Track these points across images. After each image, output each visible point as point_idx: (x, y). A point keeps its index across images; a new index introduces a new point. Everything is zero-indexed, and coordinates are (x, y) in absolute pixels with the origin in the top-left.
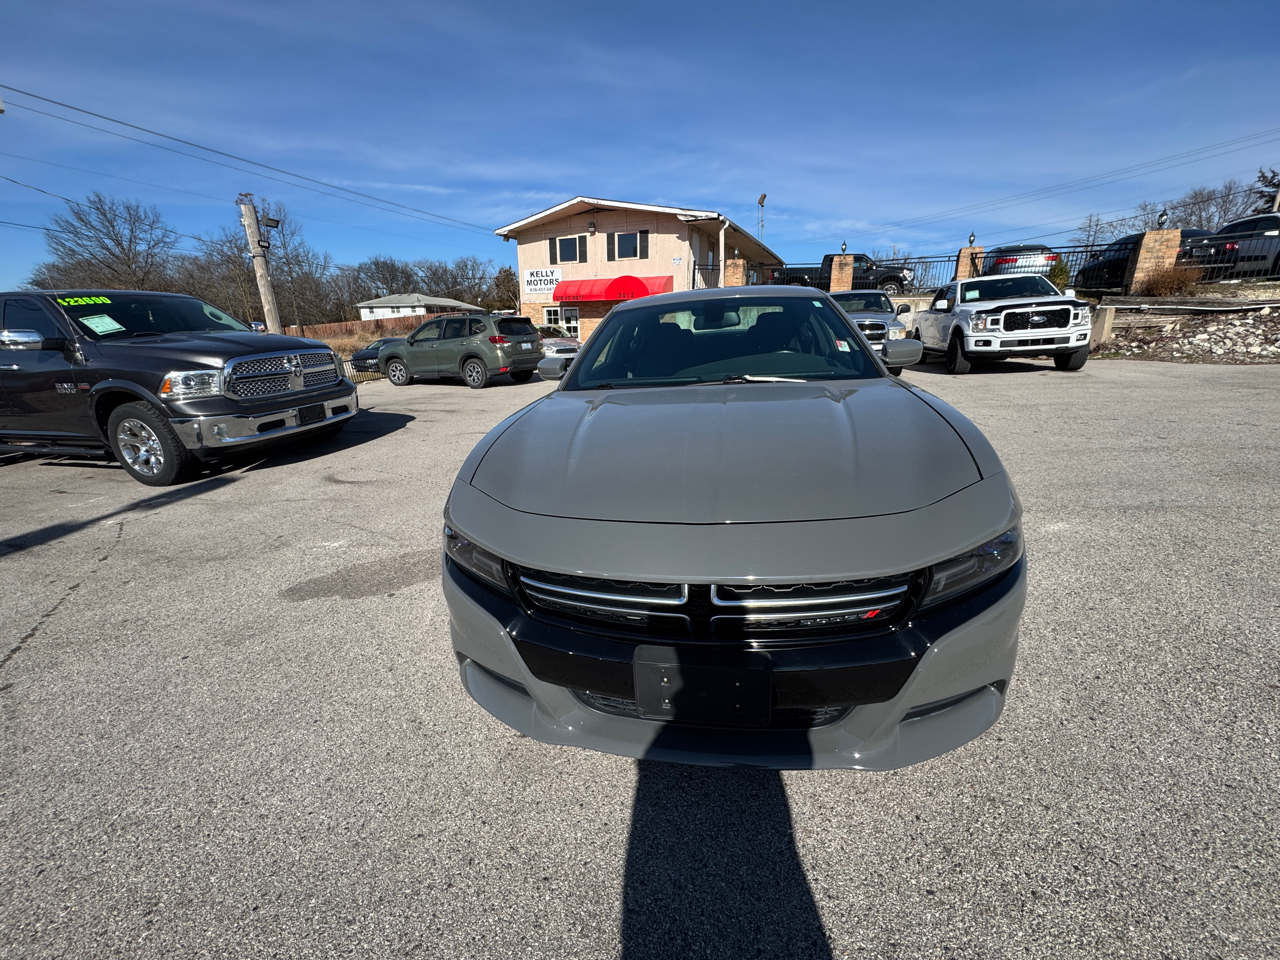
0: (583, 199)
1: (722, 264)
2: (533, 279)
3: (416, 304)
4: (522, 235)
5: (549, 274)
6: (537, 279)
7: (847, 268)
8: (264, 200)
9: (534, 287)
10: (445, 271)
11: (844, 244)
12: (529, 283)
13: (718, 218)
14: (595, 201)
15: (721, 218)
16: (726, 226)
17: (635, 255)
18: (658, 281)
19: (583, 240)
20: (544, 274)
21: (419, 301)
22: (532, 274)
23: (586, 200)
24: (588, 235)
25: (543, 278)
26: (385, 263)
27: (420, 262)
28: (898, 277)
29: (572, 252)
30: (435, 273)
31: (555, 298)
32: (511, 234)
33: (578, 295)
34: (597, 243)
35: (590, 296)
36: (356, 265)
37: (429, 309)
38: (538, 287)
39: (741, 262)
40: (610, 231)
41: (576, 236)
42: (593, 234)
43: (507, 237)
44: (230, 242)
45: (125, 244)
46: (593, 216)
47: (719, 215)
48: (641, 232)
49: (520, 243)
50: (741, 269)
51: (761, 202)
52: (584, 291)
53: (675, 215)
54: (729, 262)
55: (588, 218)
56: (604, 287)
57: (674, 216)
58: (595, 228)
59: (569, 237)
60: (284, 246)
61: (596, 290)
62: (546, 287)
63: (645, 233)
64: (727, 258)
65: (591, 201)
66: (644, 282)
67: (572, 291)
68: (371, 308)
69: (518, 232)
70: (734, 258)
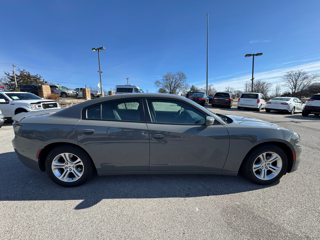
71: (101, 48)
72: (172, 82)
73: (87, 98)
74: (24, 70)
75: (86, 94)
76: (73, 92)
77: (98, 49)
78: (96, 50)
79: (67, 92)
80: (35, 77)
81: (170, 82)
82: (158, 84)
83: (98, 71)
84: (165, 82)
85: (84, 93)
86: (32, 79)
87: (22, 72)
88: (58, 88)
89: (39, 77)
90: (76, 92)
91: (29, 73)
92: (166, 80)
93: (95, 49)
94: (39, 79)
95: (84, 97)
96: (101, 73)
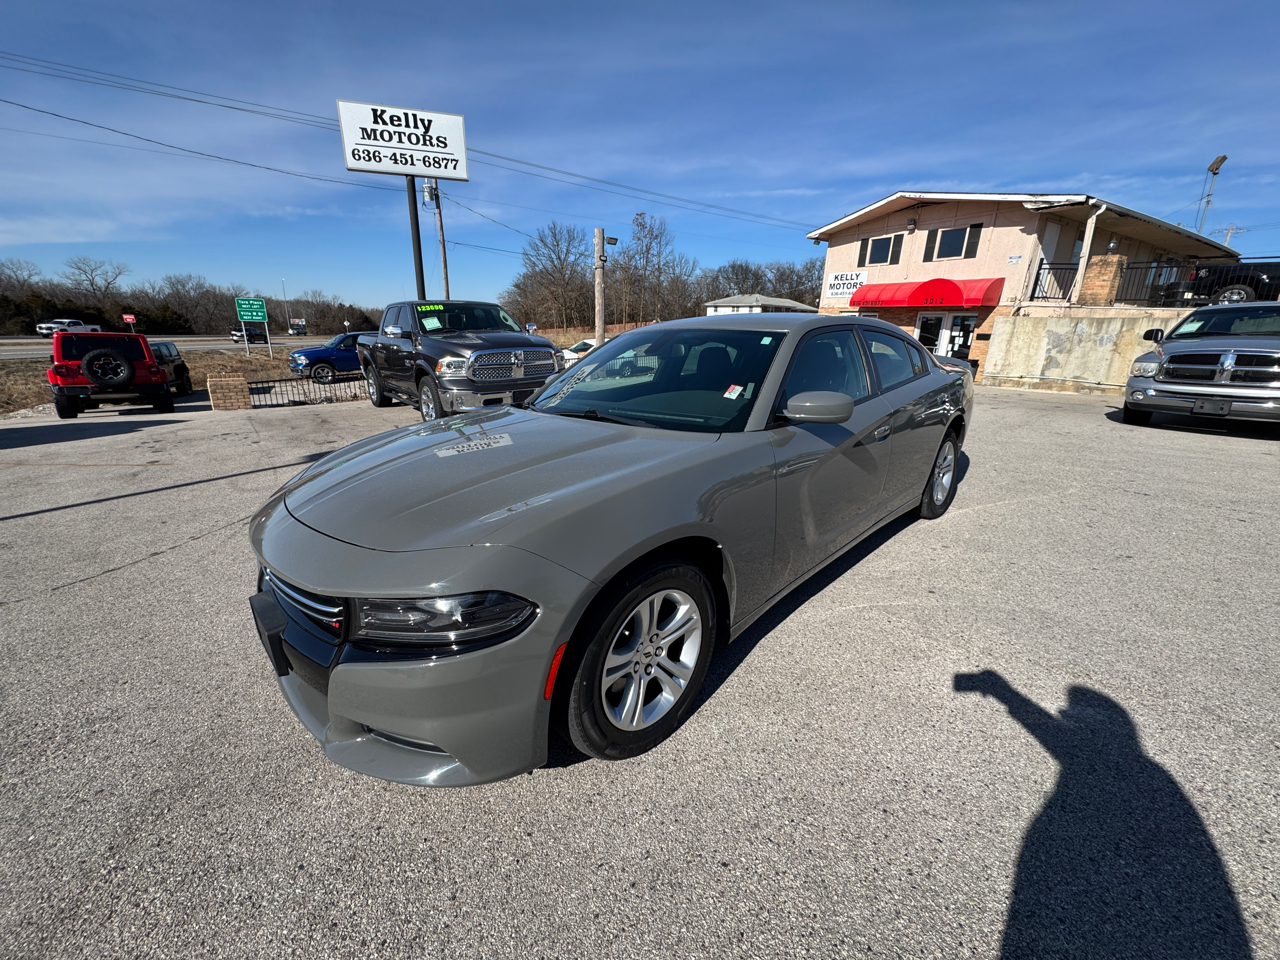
0: (903, 194)
1: (1083, 263)
2: (837, 282)
3: (754, 304)
4: (834, 238)
5: (854, 277)
6: (841, 282)
8: (652, 218)
9: (835, 291)
10: (792, 272)
12: (832, 287)
13: (1087, 202)
14: (918, 195)
15: (1091, 202)
16: (1099, 212)
17: (959, 254)
18: (980, 284)
19: (899, 239)
20: (849, 277)
21: (757, 301)
22: (836, 278)
23: (907, 195)
24: (906, 233)
25: (847, 282)
26: (741, 266)
27: (771, 264)
29: (885, 253)
30: (782, 274)
31: (852, 303)
32: (822, 237)
33: (877, 300)
34: (915, 242)
35: (891, 301)
36: (717, 268)
37: (765, 309)
38: (841, 290)
39: (1116, 258)
40: (932, 228)
41: (892, 235)
42: (912, 232)
43: (817, 240)
44: (624, 253)
45: (563, 257)
46: (915, 212)
47: (1088, 198)
48: (972, 226)
49: (830, 246)
50: (1114, 268)
51: (1214, 170)
52: (885, 297)
53: (1020, 203)
54: (1096, 259)
55: (910, 215)
56: (909, 292)
58: (916, 225)
59: (884, 236)
60: (659, 254)
61: (899, 295)
62: (848, 291)
63: (977, 228)
64: (1092, 254)
65: (912, 195)
66: (961, 286)
67: (871, 296)
68: (716, 307)
69: (831, 235)
70: (1104, 254)
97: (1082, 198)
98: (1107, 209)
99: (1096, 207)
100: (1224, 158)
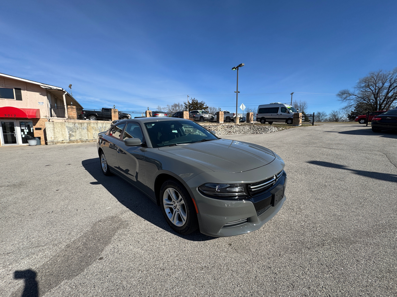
7: (116, 113)
11: (114, 106)
13: (62, 90)
16: (65, 94)
17: (14, 98)
28: (127, 116)
39: (75, 107)
48: (16, 89)
50: (75, 110)
51: (70, 87)
54: (69, 106)
57: (39, 86)
63: (18, 90)
64: (67, 105)
70: (71, 105)
71: (240, 65)
72: (379, 89)
73: (220, 121)
74: (194, 99)
75: (219, 117)
76: (209, 116)
77: (238, 67)
78: (236, 69)
79: (204, 116)
80: (201, 104)
81: (375, 90)
82: (344, 96)
83: (235, 92)
84: (363, 90)
85: (218, 116)
86: (199, 105)
87: (193, 100)
88: (199, 113)
89: (203, 103)
90: (211, 116)
91: (197, 100)
92: (365, 86)
93: (234, 68)
94: (203, 105)
95: (218, 121)
96: (238, 93)
97: (61, 89)
98: (67, 94)
99: (65, 92)
100: (71, 85)
